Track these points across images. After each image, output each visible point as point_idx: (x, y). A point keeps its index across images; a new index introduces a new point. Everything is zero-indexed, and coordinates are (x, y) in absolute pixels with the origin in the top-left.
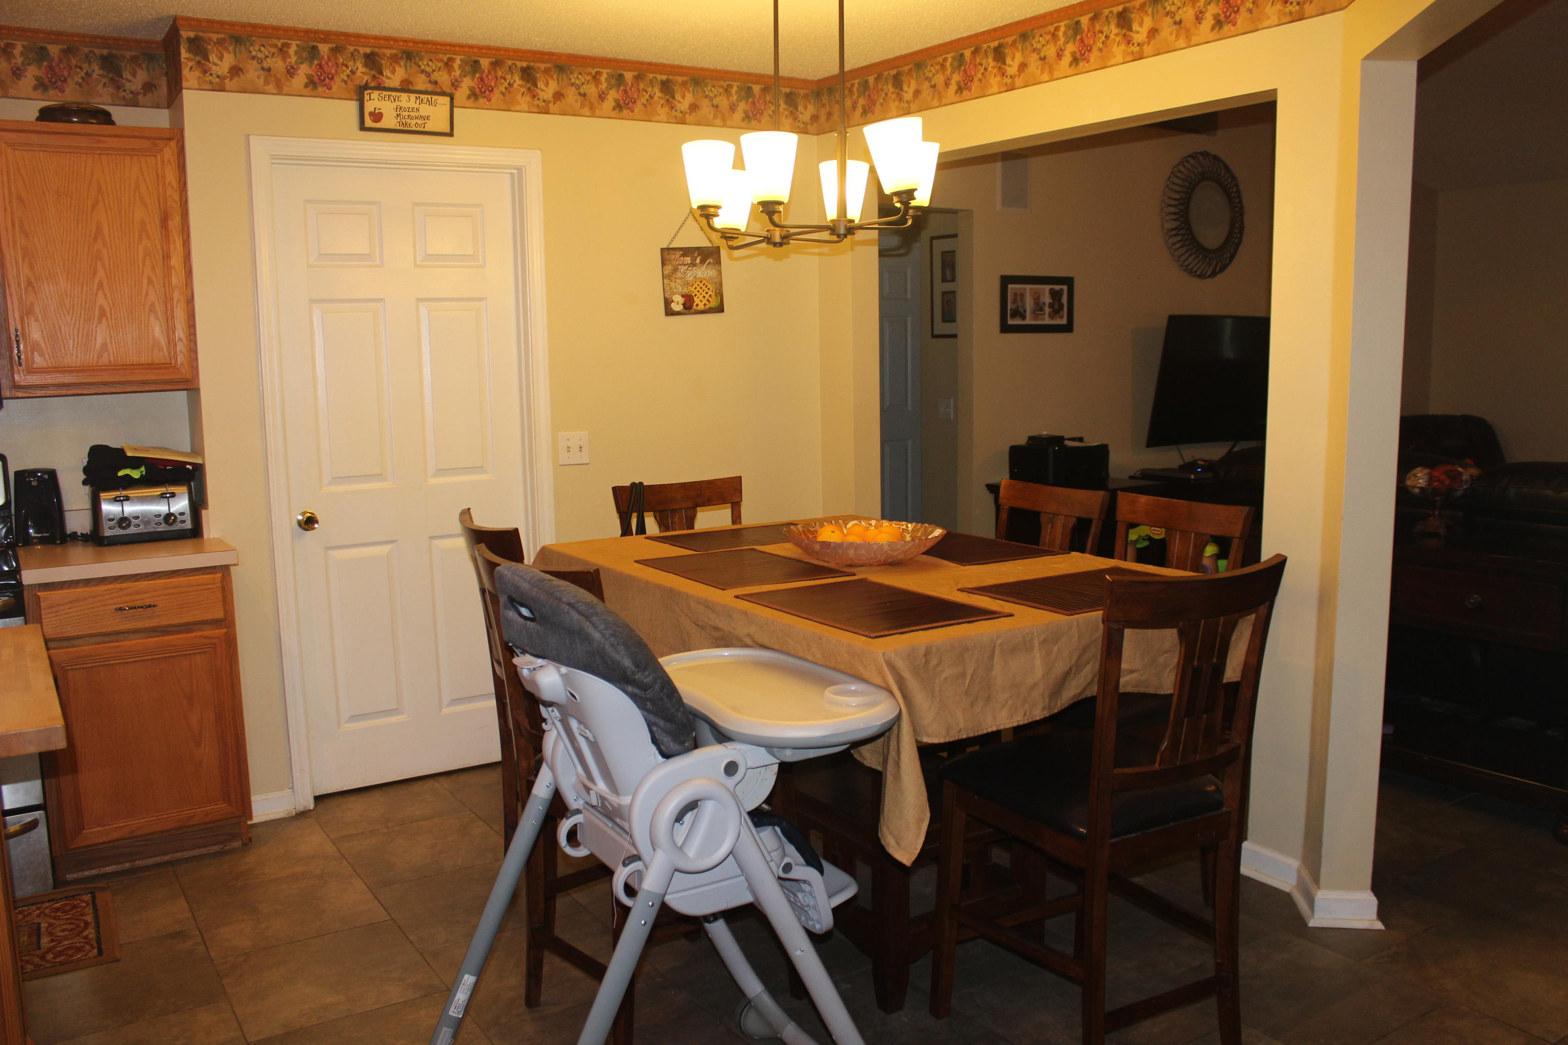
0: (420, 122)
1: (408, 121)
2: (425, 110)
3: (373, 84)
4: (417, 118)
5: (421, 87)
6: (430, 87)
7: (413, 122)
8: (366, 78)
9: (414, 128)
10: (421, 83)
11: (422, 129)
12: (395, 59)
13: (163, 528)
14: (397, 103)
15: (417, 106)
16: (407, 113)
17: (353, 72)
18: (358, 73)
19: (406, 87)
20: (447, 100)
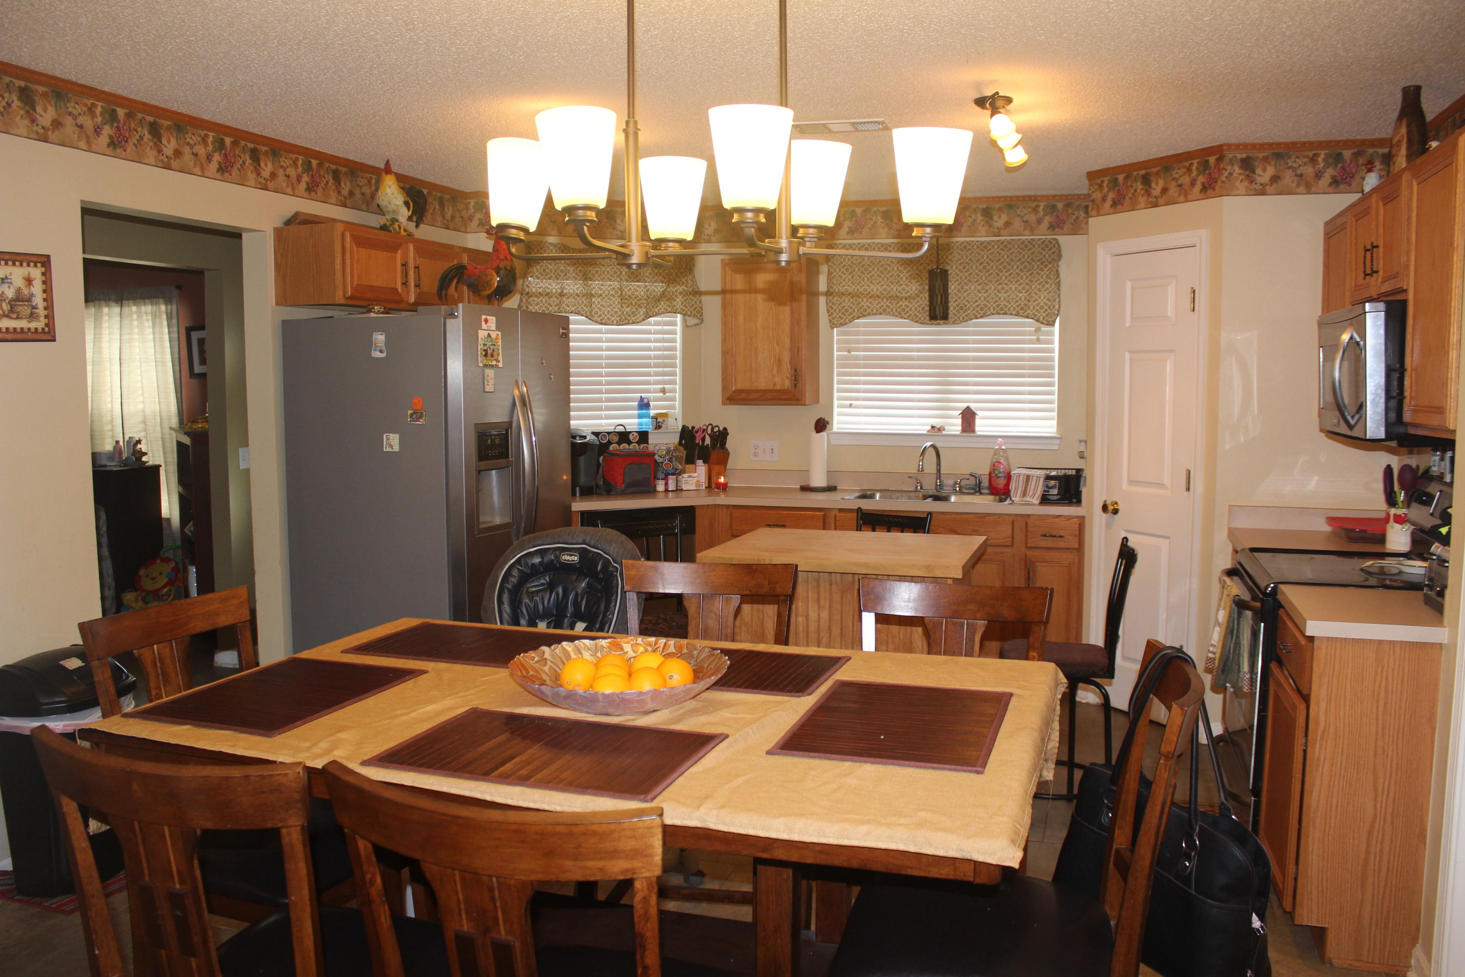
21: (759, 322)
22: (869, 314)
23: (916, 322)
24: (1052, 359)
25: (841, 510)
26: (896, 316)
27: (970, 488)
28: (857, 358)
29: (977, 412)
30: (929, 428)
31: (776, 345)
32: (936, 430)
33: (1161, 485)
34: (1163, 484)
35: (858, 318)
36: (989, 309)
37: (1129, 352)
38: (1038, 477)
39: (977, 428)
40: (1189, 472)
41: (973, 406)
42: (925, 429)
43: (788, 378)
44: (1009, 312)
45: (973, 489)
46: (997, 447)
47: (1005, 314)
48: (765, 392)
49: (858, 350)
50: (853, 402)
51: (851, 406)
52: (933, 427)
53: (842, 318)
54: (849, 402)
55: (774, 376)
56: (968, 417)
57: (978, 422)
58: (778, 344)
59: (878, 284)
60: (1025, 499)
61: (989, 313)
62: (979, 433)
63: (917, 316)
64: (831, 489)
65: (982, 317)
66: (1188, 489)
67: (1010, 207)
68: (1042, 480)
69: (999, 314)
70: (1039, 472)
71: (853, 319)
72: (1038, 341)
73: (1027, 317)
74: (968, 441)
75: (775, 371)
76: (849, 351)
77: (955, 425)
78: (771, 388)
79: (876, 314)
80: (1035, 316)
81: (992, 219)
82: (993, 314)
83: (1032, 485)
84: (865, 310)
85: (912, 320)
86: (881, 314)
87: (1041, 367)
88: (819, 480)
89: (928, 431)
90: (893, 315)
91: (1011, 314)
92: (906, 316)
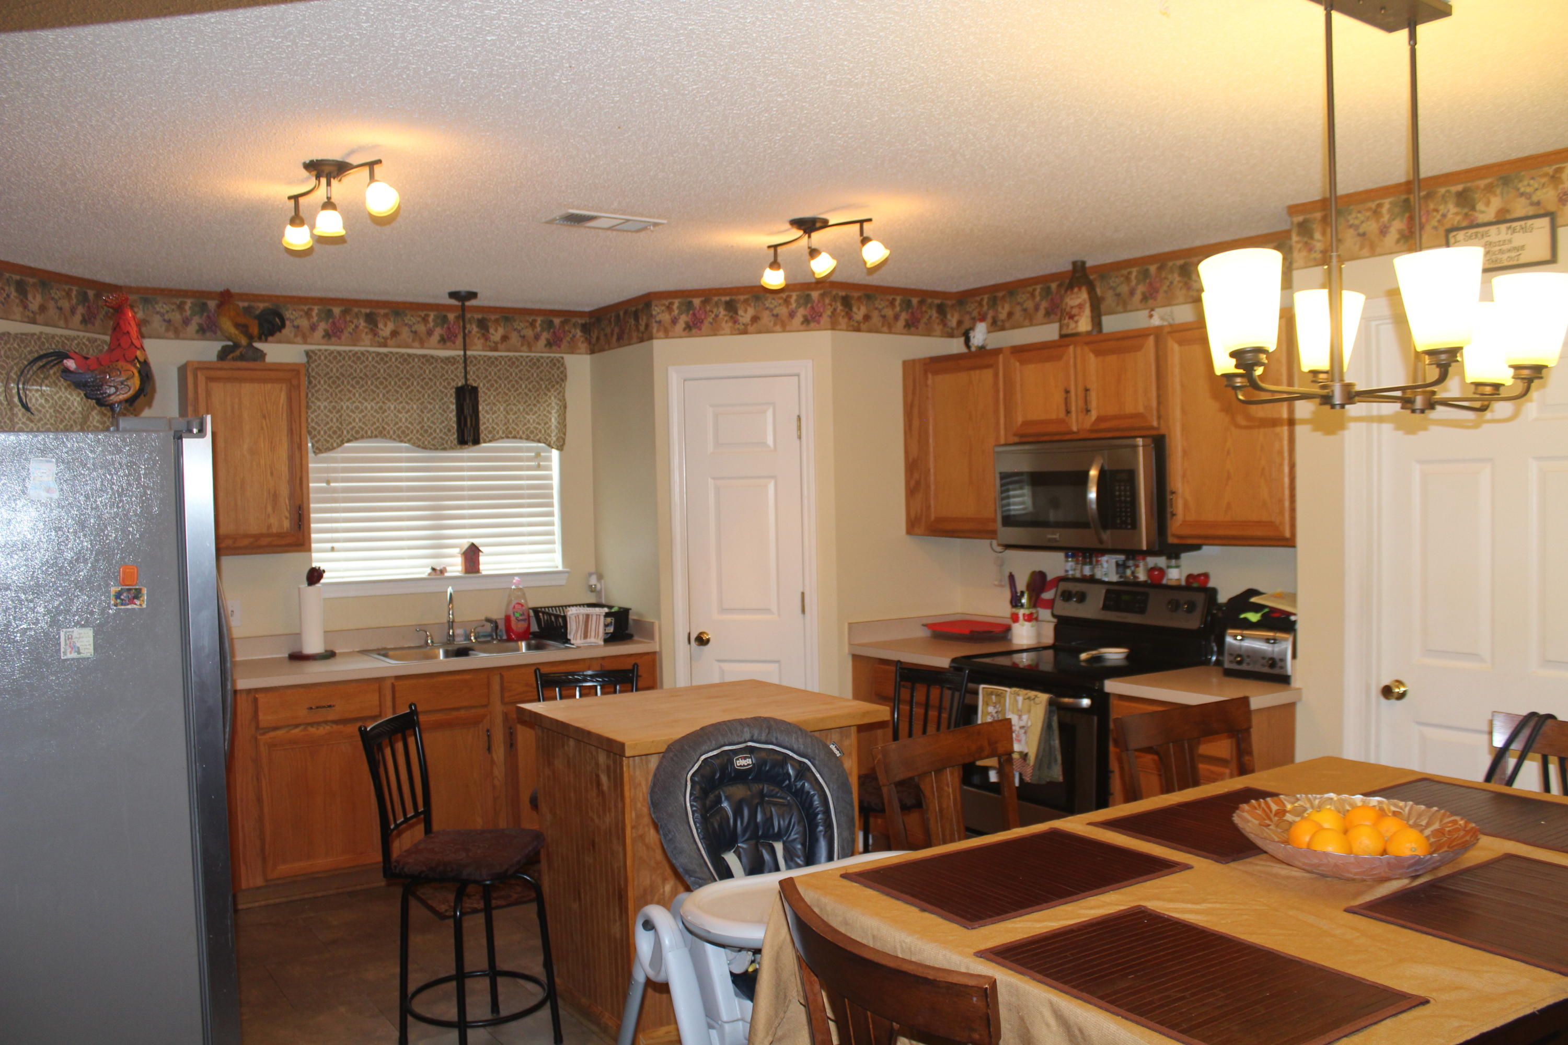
0: (1513, 254)
1: (1499, 256)
2: (1519, 239)
3: (1464, 224)
4: (1509, 251)
5: (1520, 213)
6: (1531, 211)
7: (1505, 256)
8: (1458, 218)
9: (1506, 263)
10: (1520, 207)
11: (1515, 263)
12: (1490, 189)
13: (1266, 670)
14: (1486, 239)
15: (1508, 237)
16: (1498, 248)
17: (1444, 216)
18: (1450, 216)
19: (1502, 219)
20: (1545, 222)
21: (245, 447)
22: (362, 437)
23: (419, 446)
24: (550, 487)
25: (398, 678)
26: (394, 439)
27: (484, 636)
28: (335, 490)
29: (481, 548)
30: (429, 570)
31: (269, 474)
32: (438, 572)
33: (767, 611)
34: (769, 610)
35: (349, 441)
36: (498, 433)
37: (714, 478)
38: (598, 616)
39: (481, 567)
40: (803, 594)
41: (476, 541)
42: (425, 572)
43: (286, 518)
44: (518, 436)
45: (491, 635)
46: (513, 587)
47: (515, 437)
48: (258, 537)
49: (336, 480)
50: (336, 545)
51: (333, 549)
52: (434, 569)
53: (327, 442)
54: (329, 545)
55: (269, 516)
56: (472, 555)
57: (482, 559)
58: (272, 474)
59: (348, 401)
60: (588, 640)
61: (497, 436)
62: (484, 573)
63: (419, 440)
64: (330, 655)
65: (490, 441)
66: (803, 611)
67: (507, 319)
68: (602, 618)
69: (508, 437)
70: (597, 610)
71: (342, 443)
72: (539, 467)
73: (539, 441)
74: (472, 583)
75: (270, 509)
76: (328, 482)
77: (455, 566)
78: (264, 531)
79: (371, 437)
80: (547, 440)
81: (488, 331)
82: (502, 438)
83: (592, 625)
84: (357, 432)
85: (414, 444)
86: (376, 436)
87: (541, 495)
88: (313, 644)
89: (430, 574)
90: (391, 437)
91: (521, 438)
92: (406, 440)
